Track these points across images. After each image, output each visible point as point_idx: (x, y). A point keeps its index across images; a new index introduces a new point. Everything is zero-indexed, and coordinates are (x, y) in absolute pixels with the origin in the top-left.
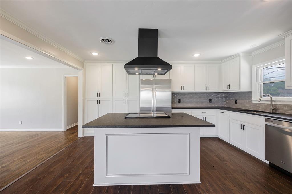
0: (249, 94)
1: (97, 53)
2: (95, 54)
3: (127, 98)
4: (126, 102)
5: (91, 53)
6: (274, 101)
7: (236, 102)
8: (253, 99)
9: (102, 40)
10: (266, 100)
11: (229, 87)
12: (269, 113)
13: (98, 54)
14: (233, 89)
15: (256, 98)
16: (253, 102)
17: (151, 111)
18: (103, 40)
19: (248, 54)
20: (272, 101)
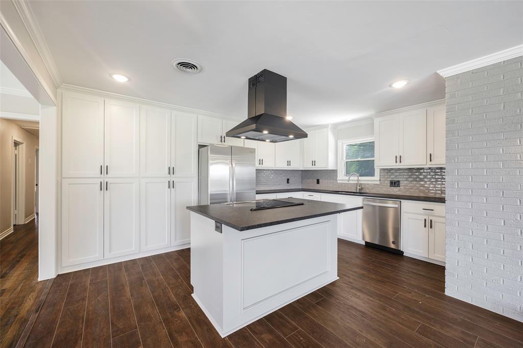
0: (334, 172)
1: (128, 77)
2: (120, 78)
3: (172, 178)
4: (171, 185)
5: (110, 75)
6: (360, 180)
7: (318, 182)
8: (338, 178)
9: (180, 63)
10: (354, 179)
11: (314, 163)
12: (357, 193)
13: (130, 80)
14: (319, 166)
15: (342, 177)
16: (338, 182)
17: (226, 199)
18: (181, 65)
19: (335, 127)
20: (358, 180)
